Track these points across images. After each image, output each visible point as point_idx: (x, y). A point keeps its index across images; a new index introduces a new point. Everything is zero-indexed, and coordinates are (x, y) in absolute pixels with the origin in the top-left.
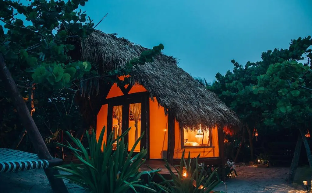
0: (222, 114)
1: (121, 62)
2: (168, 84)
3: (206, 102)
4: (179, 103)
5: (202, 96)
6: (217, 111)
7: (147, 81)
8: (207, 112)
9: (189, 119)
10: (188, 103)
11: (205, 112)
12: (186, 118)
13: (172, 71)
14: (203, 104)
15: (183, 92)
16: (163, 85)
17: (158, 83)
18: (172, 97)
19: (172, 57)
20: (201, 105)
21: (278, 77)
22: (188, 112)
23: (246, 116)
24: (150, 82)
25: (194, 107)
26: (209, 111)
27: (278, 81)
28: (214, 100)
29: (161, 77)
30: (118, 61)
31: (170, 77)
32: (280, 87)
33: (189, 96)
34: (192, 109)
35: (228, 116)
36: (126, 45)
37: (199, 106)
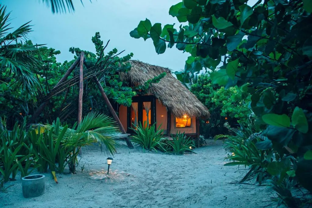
0: (198, 109)
1: (142, 81)
2: (167, 92)
3: (189, 102)
4: (174, 104)
5: (187, 98)
6: (195, 107)
7: (157, 92)
8: (189, 108)
9: (179, 113)
10: (179, 103)
11: (188, 108)
12: (178, 112)
13: (169, 81)
14: (187, 103)
15: (176, 96)
16: (165, 93)
17: (162, 92)
18: (170, 100)
19: (168, 68)
20: (186, 104)
21: (223, 95)
22: (178, 109)
23: (215, 108)
24: (158, 92)
25: (182, 106)
26: (190, 108)
27: (223, 97)
28: (194, 100)
29: (163, 87)
30: (140, 81)
31: (168, 86)
32: (224, 100)
33: (179, 98)
34: (180, 107)
35: (201, 110)
36: (142, 67)
37: (185, 105)
